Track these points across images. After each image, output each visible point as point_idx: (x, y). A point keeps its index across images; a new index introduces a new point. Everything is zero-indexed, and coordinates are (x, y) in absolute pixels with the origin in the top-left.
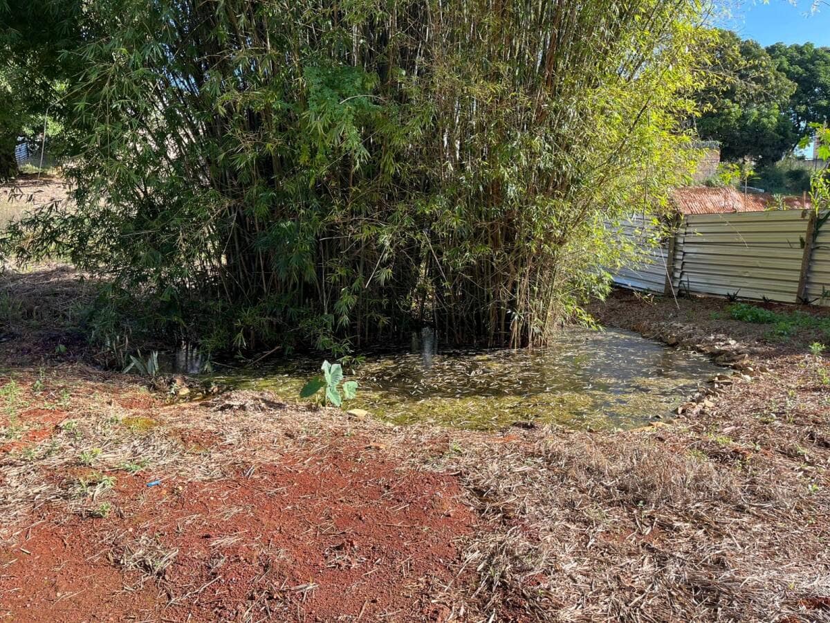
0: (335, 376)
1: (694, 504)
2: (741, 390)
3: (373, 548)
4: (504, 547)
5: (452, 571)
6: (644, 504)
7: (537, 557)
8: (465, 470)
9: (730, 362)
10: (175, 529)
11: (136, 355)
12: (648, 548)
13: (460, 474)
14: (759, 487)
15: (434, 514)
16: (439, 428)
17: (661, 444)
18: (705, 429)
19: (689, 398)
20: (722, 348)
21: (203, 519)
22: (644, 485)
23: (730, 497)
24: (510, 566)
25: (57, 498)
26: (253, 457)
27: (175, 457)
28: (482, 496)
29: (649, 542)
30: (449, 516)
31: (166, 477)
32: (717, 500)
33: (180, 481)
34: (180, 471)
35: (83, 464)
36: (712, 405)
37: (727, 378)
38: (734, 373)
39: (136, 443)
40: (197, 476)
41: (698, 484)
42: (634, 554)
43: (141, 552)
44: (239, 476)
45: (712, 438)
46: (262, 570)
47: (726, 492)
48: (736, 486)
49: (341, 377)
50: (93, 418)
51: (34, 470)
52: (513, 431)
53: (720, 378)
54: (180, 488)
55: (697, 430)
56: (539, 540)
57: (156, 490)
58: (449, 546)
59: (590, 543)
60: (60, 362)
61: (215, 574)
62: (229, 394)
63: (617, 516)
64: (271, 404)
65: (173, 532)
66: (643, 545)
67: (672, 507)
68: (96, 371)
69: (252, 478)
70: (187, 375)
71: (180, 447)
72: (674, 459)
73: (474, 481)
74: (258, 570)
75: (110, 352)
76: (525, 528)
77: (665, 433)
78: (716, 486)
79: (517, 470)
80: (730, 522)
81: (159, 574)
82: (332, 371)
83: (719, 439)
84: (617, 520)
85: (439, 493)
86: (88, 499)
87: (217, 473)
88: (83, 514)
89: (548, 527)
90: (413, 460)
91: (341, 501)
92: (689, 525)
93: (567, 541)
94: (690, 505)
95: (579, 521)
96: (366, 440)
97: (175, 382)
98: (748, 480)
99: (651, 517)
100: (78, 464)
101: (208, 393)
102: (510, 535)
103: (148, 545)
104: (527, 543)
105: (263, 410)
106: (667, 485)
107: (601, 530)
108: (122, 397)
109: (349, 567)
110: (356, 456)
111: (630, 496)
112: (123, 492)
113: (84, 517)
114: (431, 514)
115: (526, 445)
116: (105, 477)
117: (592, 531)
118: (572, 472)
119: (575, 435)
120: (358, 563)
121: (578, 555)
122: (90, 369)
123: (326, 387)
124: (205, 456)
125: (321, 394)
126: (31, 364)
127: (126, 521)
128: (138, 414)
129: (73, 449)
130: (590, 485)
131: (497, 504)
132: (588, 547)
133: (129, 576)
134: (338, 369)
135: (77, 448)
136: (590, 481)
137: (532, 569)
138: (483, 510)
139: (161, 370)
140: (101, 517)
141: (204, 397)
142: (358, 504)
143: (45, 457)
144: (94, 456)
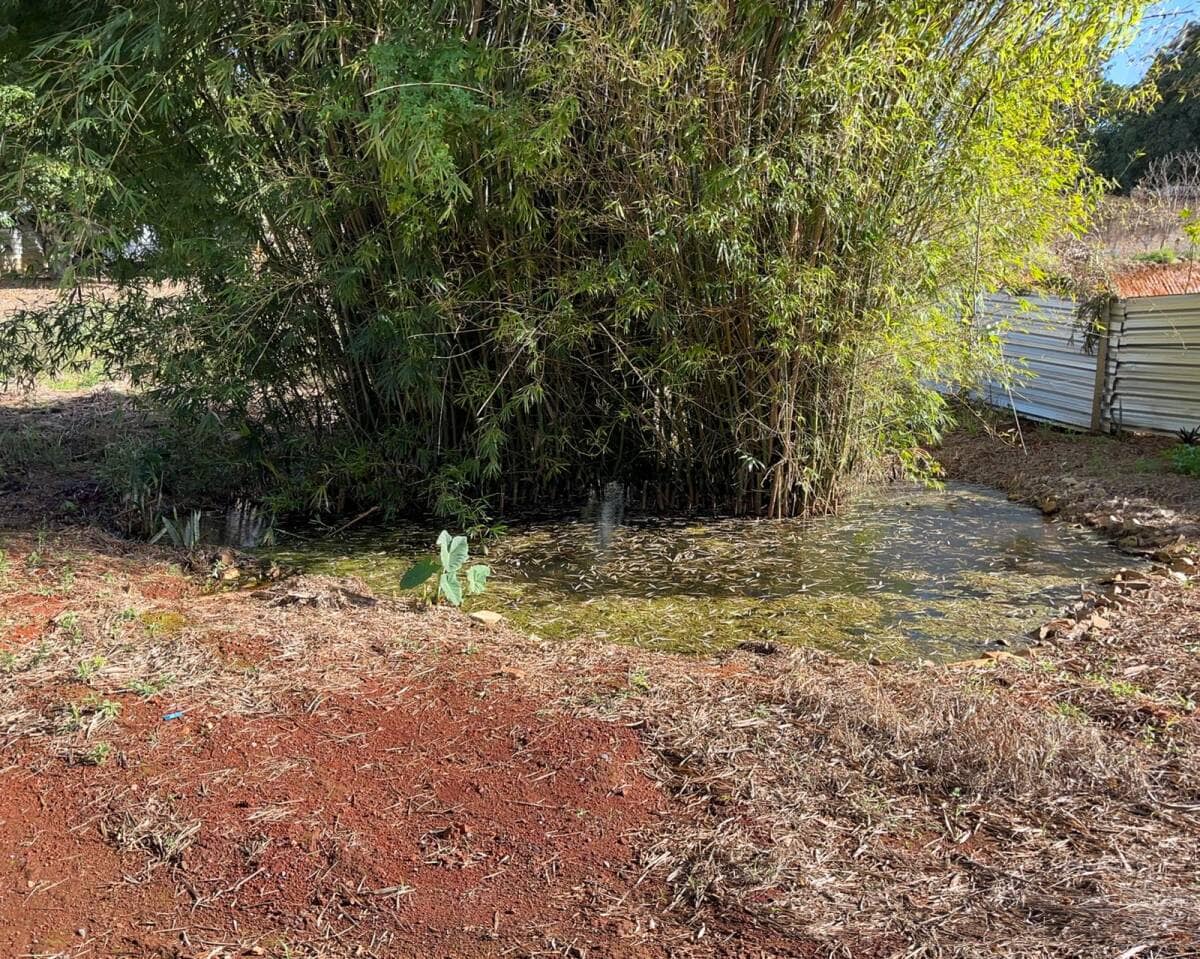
0: (456, 556)
1: (1054, 798)
2: (1165, 599)
3: (497, 838)
4: (710, 849)
5: (626, 880)
6: (962, 793)
7: (766, 865)
8: (652, 719)
9: (1148, 547)
10: (197, 789)
11: (170, 516)
12: (961, 863)
13: (643, 726)
14: (1184, 776)
15: (596, 790)
16: (613, 647)
17: (1003, 691)
18: (1088, 667)
19: (1062, 610)
20: (1147, 524)
21: (239, 776)
22: (965, 761)
23: (1126, 790)
24: (721, 877)
25: (38, 731)
26: (321, 681)
27: (207, 676)
28: (677, 764)
29: (964, 854)
30: (621, 794)
31: (192, 707)
32: (1099, 793)
33: (211, 714)
34: (213, 699)
35: (79, 681)
36: (1106, 624)
37: (1140, 577)
38: (1154, 569)
39: (155, 651)
40: (236, 707)
41: (1068, 763)
42: (935, 870)
43: (147, 823)
44: (296, 712)
45: (1101, 683)
46: (325, 862)
47: (1119, 781)
48: (1140, 772)
49: (466, 558)
50: (101, 611)
51: (12, 687)
52: (739, 658)
53: (1125, 576)
54: (210, 726)
55: (1074, 669)
56: (770, 841)
57: (175, 727)
58: (620, 842)
59: (860, 851)
60: (68, 524)
61: (255, 865)
62: (295, 579)
63: (912, 809)
64: (356, 598)
65: (195, 795)
66: (954, 858)
67: (1014, 802)
68: (114, 539)
69: (315, 716)
70: (239, 549)
71: (215, 661)
72: (1026, 718)
73: (666, 739)
74: (319, 862)
75: (136, 511)
76: (747, 821)
77: (1013, 672)
78: (1101, 769)
79: (740, 723)
80: (1118, 830)
81: (173, 859)
82: (453, 548)
83: (1114, 686)
84: (910, 817)
85: (605, 756)
86: (80, 735)
87: (265, 706)
88: (71, 758)
89: (787, 823)
90: (567, 699)
91: (449, 760)
92: (1040, 832)
93: (820, 846)
94: (1047, 800)
95: (843, 816)
96: (495, 663)
97: (220, 559)
98: (1164, 762)
99: (973, 816)
100: (71, 680)
101: (265, 578)
102: (722, 831)
103: (158, 813)
104: (751, 845)
105: (342, 606)
106: (1008, 763)
107: (880, 832)
108: (145, 580)
109: (460, 866)
110: (477, 689)
111: (938, 778)
112: (129, 728)
113: (72, 762)
114: (592, 790)
115: (758, 683)
116: (107, 702)
117: (864, 832)
118: (837, 732)
119: (847, 669)
120: (473, 859)
121: (837, 867)
122: (105, 537)
123: (441, 573)
124: (250, 677)
125: (433, 584)
126: (28, 527)
127: (130, 773)
128: (163, 607)
129: (68, 658)
130: (866, 756)
131: (702, 779)
132: (856, 855)
133: (130, 860)
134: (462, 544)
135: (73, 655)
136: (868, 750)
137: (758, 883)
138: (678, 789)
139: (203, 539)
140: (95, 765)
141: (259, 585)
142: (474, 766)
143: (29, 668)
144: (95, 670)
